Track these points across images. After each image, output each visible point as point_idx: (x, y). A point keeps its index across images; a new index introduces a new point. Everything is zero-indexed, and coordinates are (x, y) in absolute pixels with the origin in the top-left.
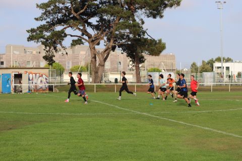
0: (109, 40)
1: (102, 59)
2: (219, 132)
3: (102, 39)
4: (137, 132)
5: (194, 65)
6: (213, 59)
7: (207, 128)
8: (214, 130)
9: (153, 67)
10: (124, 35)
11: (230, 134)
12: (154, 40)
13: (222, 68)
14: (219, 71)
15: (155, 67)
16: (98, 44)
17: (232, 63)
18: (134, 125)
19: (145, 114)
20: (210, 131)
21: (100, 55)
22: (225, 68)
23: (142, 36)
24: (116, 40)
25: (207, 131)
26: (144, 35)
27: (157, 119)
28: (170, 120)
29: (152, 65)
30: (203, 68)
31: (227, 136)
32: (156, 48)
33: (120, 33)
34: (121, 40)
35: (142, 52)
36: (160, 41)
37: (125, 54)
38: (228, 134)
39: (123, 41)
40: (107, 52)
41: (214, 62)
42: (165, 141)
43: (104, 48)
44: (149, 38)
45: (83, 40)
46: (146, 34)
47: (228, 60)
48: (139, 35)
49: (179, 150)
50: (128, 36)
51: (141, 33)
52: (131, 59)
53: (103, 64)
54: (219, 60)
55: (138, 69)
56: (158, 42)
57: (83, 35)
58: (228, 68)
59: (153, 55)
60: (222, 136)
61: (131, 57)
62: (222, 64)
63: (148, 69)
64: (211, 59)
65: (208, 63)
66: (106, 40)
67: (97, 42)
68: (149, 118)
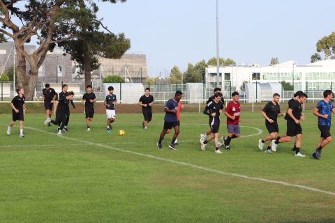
0: (44, 34)
1: (33, 64)
2: (200, 167)
3: (35, 33)
4: (89, 168)
5: (175, 71)
6: (204, 61)
7: (184, 163)
8: (194, 166)
9: (111, 74)
10: (67, 27)
11: (215, 171)
12: (113, 35)
13: (218, 75)
14: (214, 80)
15: (115, 74)
16: (28, 41)
17: (234, 68)
18: (85, 160)
19: (99, 145)
20: (188, 167)
21: (32, 58)
22: (223, 76)
23: (94, 30)
24: (55, 35)
25: (184, 166)
26: (98, 28)
27: (117, 152)
28: (134, 153)
29: (109, 71)
30: (189, 76)
31: (209, 173)
32: (116, 47)
33: (62, 24)
34: (63, 35)
35: (95, 53)
36: (122, 36)
37: (69, 56)
38: (211, 170)
39: (67, 36)
40: (41, 53)
41: (207, 66)
42: (127, 179)
43: (38, 47)
44: (106, 32)
45: (5, 36)
46: (100, 26)
47: (229, 63)
48: (91, 28)
49: (144, 189)
50: (73, 29)
51: (94, 25)
52: (78, 64)
53: (35, 71)
54: (213, 62)
55: (88, 77)
56: (118, 37)
57: (5, 26)
58: (228, 76)
59: (111, 58)
60: (203, 173)
61: (78, 61)
62: (218, 70)
63: (104, 77)
64: (201, 61)
65: (197, 67)
66: (40, 35)
67: (27, 39)
68: (105, 151)
